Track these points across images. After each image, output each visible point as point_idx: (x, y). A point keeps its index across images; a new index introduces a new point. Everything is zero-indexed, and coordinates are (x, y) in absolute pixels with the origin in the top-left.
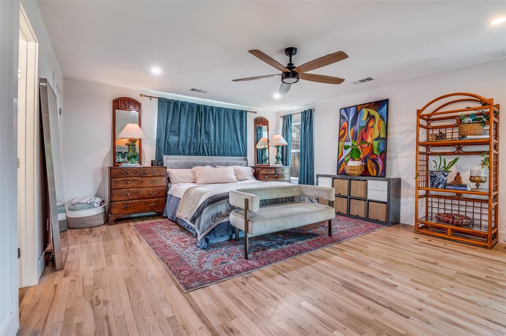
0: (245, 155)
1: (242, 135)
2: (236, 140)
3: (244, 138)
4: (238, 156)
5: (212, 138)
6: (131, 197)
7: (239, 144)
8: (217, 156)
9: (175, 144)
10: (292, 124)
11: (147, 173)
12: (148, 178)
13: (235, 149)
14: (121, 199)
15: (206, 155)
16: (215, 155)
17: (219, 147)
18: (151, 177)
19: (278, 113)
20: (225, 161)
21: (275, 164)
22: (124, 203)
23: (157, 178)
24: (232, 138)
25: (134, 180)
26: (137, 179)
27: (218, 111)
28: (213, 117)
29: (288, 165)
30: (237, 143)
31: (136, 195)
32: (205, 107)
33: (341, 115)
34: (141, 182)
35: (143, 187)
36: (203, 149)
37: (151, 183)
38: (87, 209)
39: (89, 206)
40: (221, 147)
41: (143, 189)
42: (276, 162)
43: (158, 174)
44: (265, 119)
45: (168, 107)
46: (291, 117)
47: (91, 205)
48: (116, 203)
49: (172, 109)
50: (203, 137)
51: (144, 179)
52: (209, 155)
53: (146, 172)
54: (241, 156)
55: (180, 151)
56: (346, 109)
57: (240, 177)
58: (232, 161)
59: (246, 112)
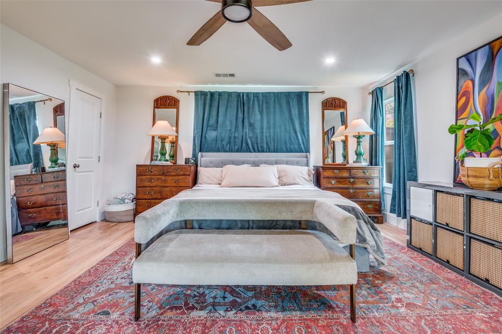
0: (308, 151)
1: (301, 124)
2: (292, 131)
3: (305, 128)
4: (296, 152)
5: (258, 131)
6: (154, 196)
7: (297, 136)
8: (266, 152)
9: (214, 140)
10: (384, 102)
11: (170, 172)
12: (172, 177)
13: (291, 143)
14: (146, 197)
15: (250, 152)
16: (263, 151)
17: (269, 141)
18: (175, 175)
19: (363, 88)
20: (274, 159)
21: (354, 162)
22: (148, 202)
23: (181, 177)
24: (286, 129)
25: (158, 179)
26: (161, 178)
27: (266, 96)
28: (259, 105)
29: (379, 165)
30: (294, 135)
31: (159, 194)
32: (248, 94)
33: (458, 69)
34: (165, 181)
35: (167, 187)
36: (247, 144)
37: (175, 182)
38: (118, 204)
39: (120, 201)
40: (270, 141)
41: (166, 189)
42: (355, 160)
43: (182, 173)
44: (339, 100)
45: (205, 100)
46: (381, 92)
47: (123, 201)
48: (141, 201)
49: (208, 101)
50: (247, 130)
51: (167, 178)
52: (255, 152)
53: (170, 170)
54: (301, 151)
55: (218, 148)
56: (469, 57)
57: (285, 180)
58: (285, 159)
59: (307, 93)
